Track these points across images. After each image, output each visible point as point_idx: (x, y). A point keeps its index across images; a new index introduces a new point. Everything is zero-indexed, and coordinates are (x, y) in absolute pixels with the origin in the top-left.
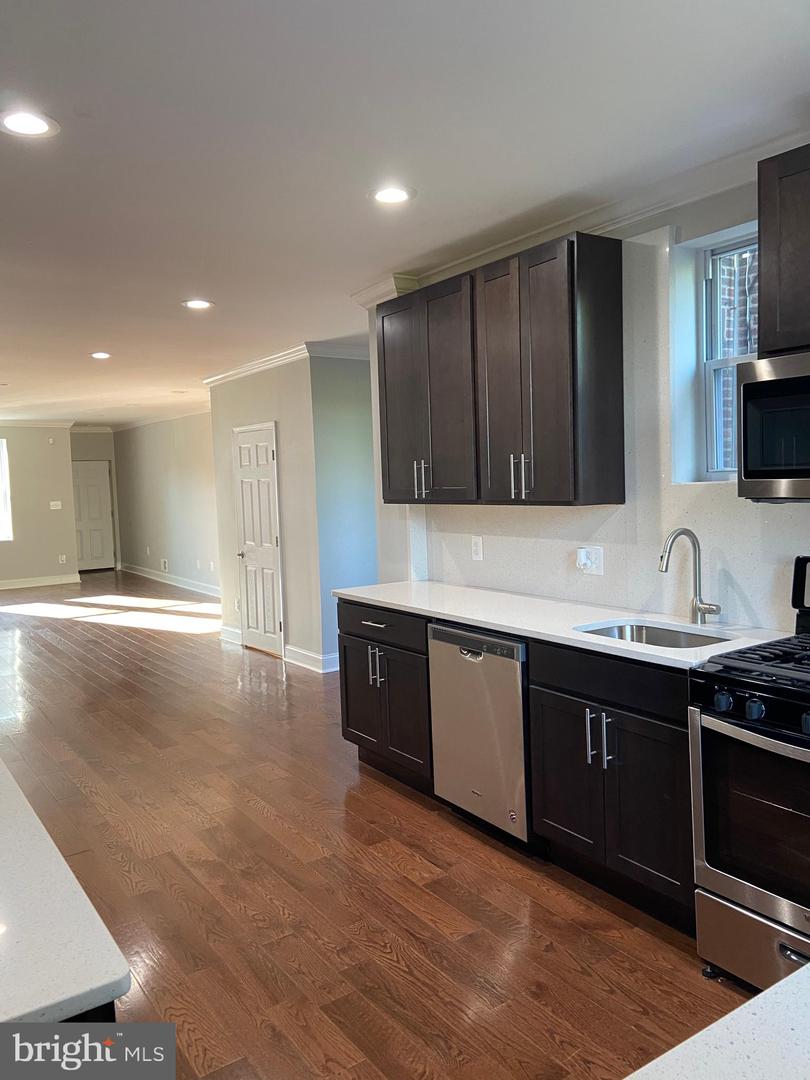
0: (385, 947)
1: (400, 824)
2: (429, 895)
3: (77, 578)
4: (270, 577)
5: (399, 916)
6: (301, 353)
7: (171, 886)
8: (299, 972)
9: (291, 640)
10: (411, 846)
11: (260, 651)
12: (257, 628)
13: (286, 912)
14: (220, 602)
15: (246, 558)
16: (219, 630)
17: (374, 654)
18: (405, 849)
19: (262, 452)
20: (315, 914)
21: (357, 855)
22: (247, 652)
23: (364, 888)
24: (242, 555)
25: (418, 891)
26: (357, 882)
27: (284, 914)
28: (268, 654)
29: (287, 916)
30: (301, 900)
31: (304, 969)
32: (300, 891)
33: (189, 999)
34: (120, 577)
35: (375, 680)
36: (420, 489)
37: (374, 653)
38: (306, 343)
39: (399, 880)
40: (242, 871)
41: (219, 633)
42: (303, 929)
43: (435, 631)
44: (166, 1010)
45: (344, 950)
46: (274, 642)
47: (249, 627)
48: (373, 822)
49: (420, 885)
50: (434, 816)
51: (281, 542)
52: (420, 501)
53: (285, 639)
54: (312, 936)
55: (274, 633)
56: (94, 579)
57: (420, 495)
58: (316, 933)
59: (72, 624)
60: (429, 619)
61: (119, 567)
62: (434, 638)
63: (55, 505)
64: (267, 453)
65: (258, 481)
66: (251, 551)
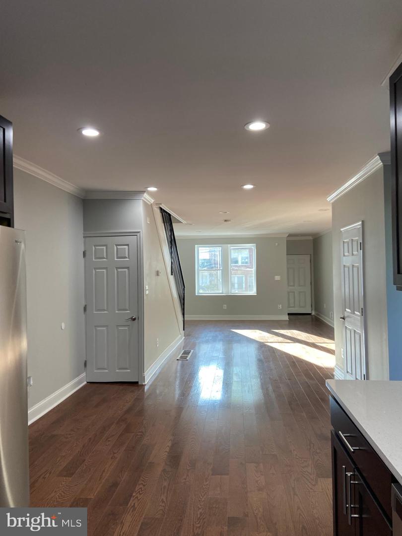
4: (359, 338)
6: (377, 163)
12: (352, 374)
15: (345, 321)
19: (355, 244)
24: (344, 318)
34: (313, 320)
35: (348, 511)
47: (347, 372)
51: (364, 312)
61: (313, 313)
63: (277, 278)
64: (357, 245)
65: (353, 265)
66: (348, 317)
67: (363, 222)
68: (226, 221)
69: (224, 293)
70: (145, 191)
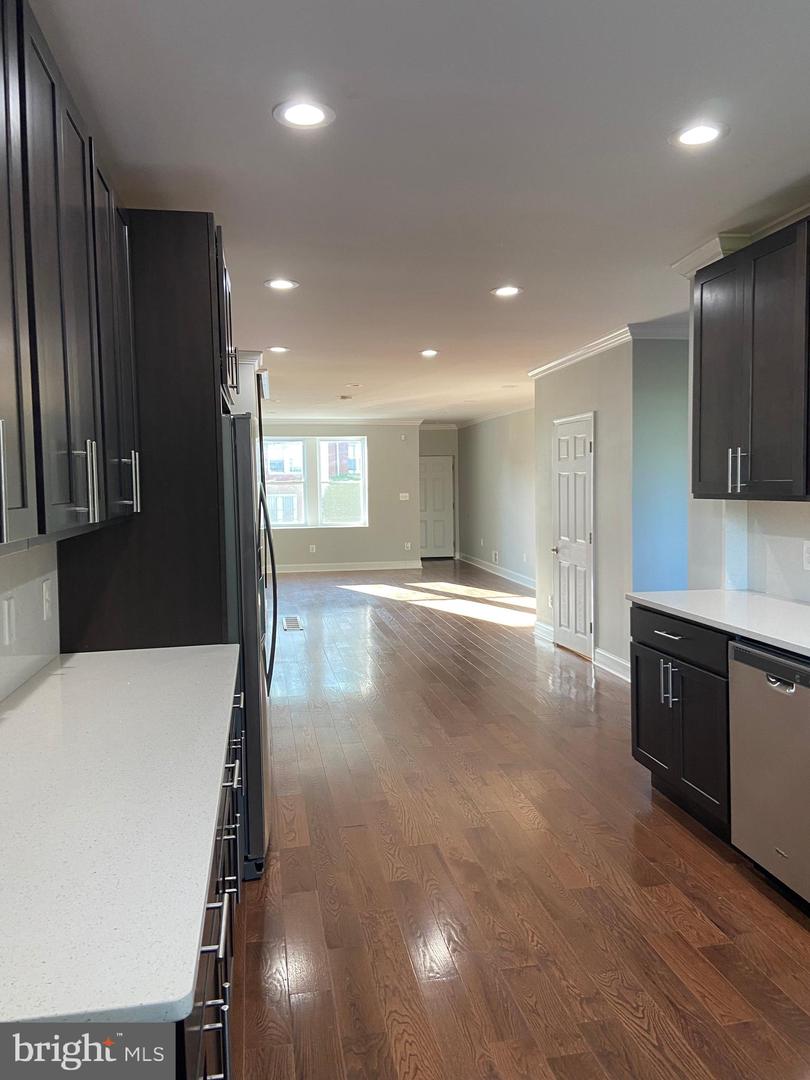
0: (637, 1009)
1: (686, 870)
2: (704, 961)
3: (419, 565)
4: (582, 575)
5: (662, 978)
6: (624, 336)
7: (427, 881)
8: (535, 1011)
9: (601, 643)
10: (693, 898)
11: (572, 652)
12: (568, 627)
13: (535, 938)
14: (534, 596)
15: (560, 554)
16: (532, 624)
17: (666, 669)
18: (685, 900)
19: (580, 444)
20: (566, 950)
21: (627, 893)
22: (558, 650)
23: (629, 936)
24: (557, 551)
25: (690, 954)
26: (621, 925)
27: (533, 941)
28: (579, 656)
29: (535, 943)
30: (554, 929)
31: (540, 1011)
32: (555, 919)
33: (415, 1007)
34: (458, 566)
35: (666, 699)
36: (734, 481)
37: (667, 667)
38: (629, 325)
39: (671, 936)
40: (499, 881)
41: (533, 628)
42: (549, 963)
43: (737, 650)
44: (391, 1012)
45: (589, 1000)
46: (583, 643)
47: (560, 625)
48: (653, 860)
49: (696, 946)
50: (730, 868)
51: (594, 539)
52: (734, 496)
53: (595, 642)
54: (557, 974)
55: (585, 634)
56: (435, 566)
57: (734, 488)
58: (562, 972)
59: (405, 606)
60: (732, 637)
61: (457, 557)
62: (736, 659)
63: (404, 496)
64: (585, 446)
65: (575, 474)
66: (565, 547)
67: (595, 413)
68: (343, 397)
69: (309, 524)
70: (261, 352)
